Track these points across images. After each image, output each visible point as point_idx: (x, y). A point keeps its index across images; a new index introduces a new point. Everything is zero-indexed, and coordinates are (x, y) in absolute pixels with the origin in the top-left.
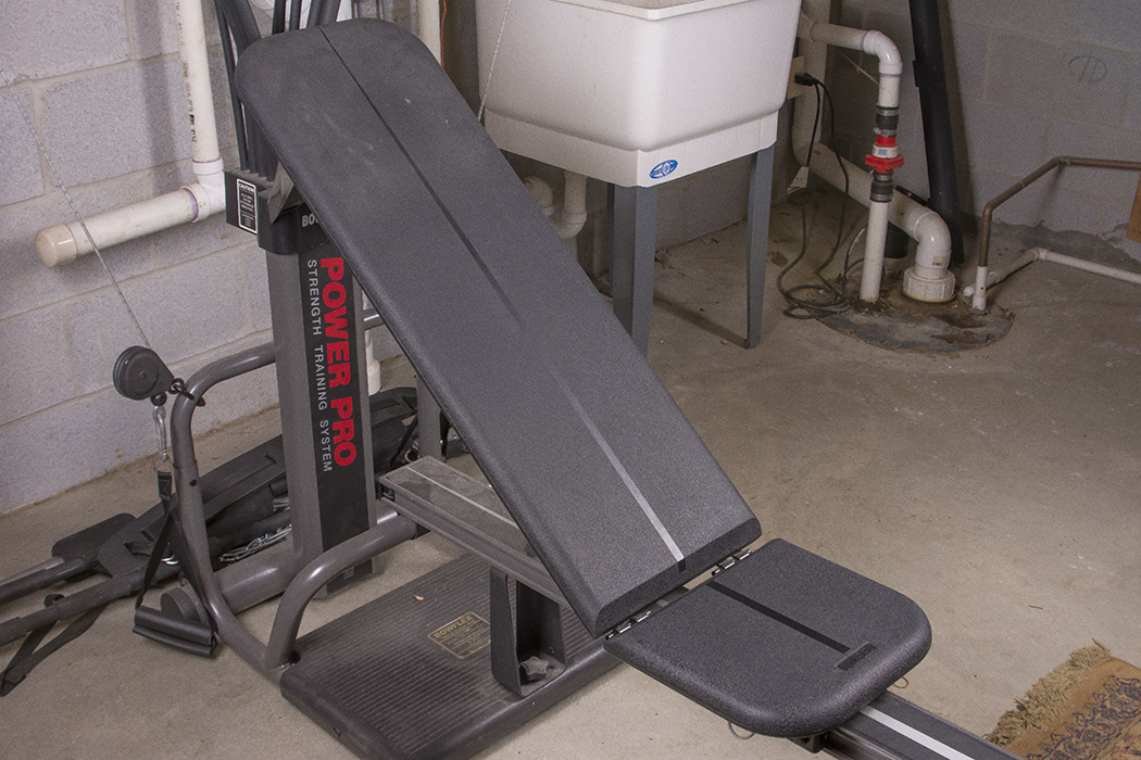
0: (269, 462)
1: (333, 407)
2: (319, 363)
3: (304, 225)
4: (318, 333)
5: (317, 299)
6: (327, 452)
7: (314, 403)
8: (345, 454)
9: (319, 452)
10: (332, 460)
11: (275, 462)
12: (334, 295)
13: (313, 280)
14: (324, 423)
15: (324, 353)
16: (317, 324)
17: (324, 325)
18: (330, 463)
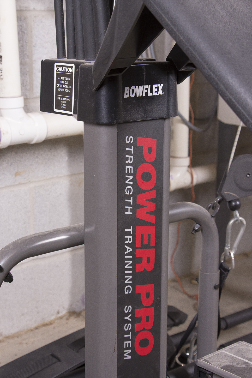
0: (54, 360)
1: (137, 292)
2: (128, 245)
3: (126, 96)
4: (129, 213)
5: (131, 177)
6: (128, 339)
7: (121, 286)
8: (144, 343)
9: (121, 339)
10: (132, 348)
11: (59, 360)
12: (146, 177)
13: (129, 157)
14: (128, 309)
15: (134, 235)
16: (129, 204)
17: (136, 206)
18: (130, 351)
